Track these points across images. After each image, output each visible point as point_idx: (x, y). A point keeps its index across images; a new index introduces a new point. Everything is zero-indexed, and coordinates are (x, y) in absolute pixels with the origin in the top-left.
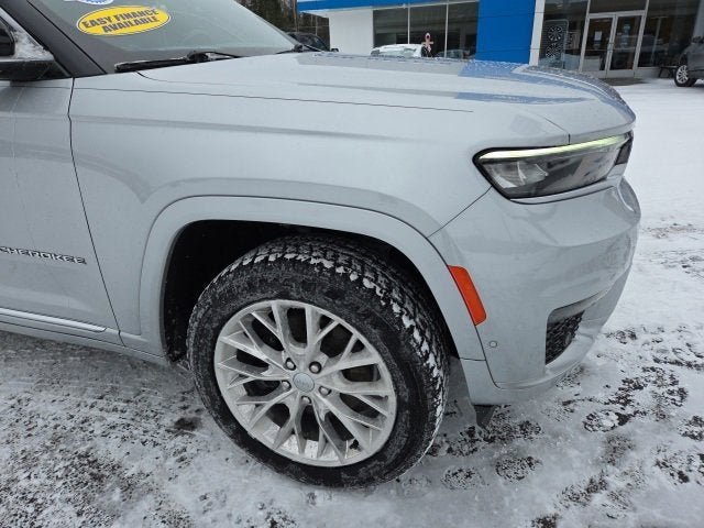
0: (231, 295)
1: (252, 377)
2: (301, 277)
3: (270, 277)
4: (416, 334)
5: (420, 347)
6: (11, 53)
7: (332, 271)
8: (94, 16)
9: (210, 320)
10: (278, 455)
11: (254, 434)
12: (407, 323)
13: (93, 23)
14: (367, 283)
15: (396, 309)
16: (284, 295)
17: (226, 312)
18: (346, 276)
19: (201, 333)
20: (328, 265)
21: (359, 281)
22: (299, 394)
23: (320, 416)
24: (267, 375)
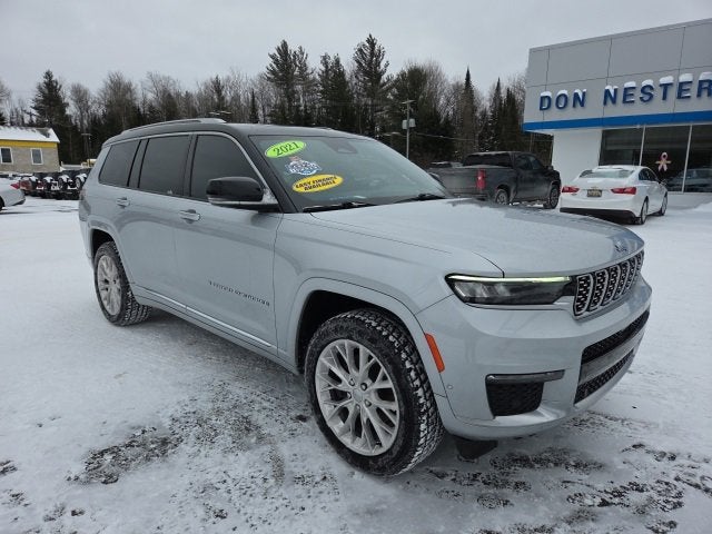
0: (327, 334)
1: (333, 387)
2: (359, 328)
3: (345, 325)
4: (412, 374)
5: (413, 381)
6: (261, 199)
7: (375, 328)
8: (302, 182)
9: (316, 347)
10: (339, 441)
11: (329, 424)
12: (408, 365)
13: (301, 185)
14: (391, 338)
15: (404, 356)
16: (350, 338)
17: (323, 342)
18: (381, 332)
19: (311, 354)
20: (374, 324)
21: (387, 337)
22: (355, 402)
23: (364, 420)
24: (340, 387)
